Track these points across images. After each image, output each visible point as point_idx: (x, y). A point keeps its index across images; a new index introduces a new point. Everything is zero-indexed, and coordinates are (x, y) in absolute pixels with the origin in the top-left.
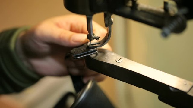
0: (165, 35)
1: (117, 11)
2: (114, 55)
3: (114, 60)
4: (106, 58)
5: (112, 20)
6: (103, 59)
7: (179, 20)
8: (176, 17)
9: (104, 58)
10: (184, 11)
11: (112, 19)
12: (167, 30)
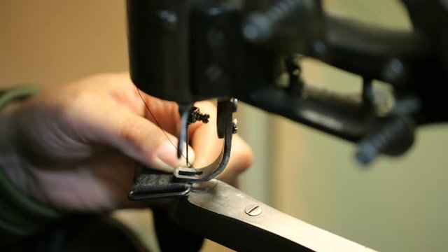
0: (364, 160)
1: (254, 96)
2: (242, 197)
3: (242, 210)
4: (222, 205)
5: (234, 124)
6: (217, 205)
7: (398, 126)
8: (389, 118)
9: (219, 203)
10: (410, 105)
11: (235, 121)
12: (368, 148)
